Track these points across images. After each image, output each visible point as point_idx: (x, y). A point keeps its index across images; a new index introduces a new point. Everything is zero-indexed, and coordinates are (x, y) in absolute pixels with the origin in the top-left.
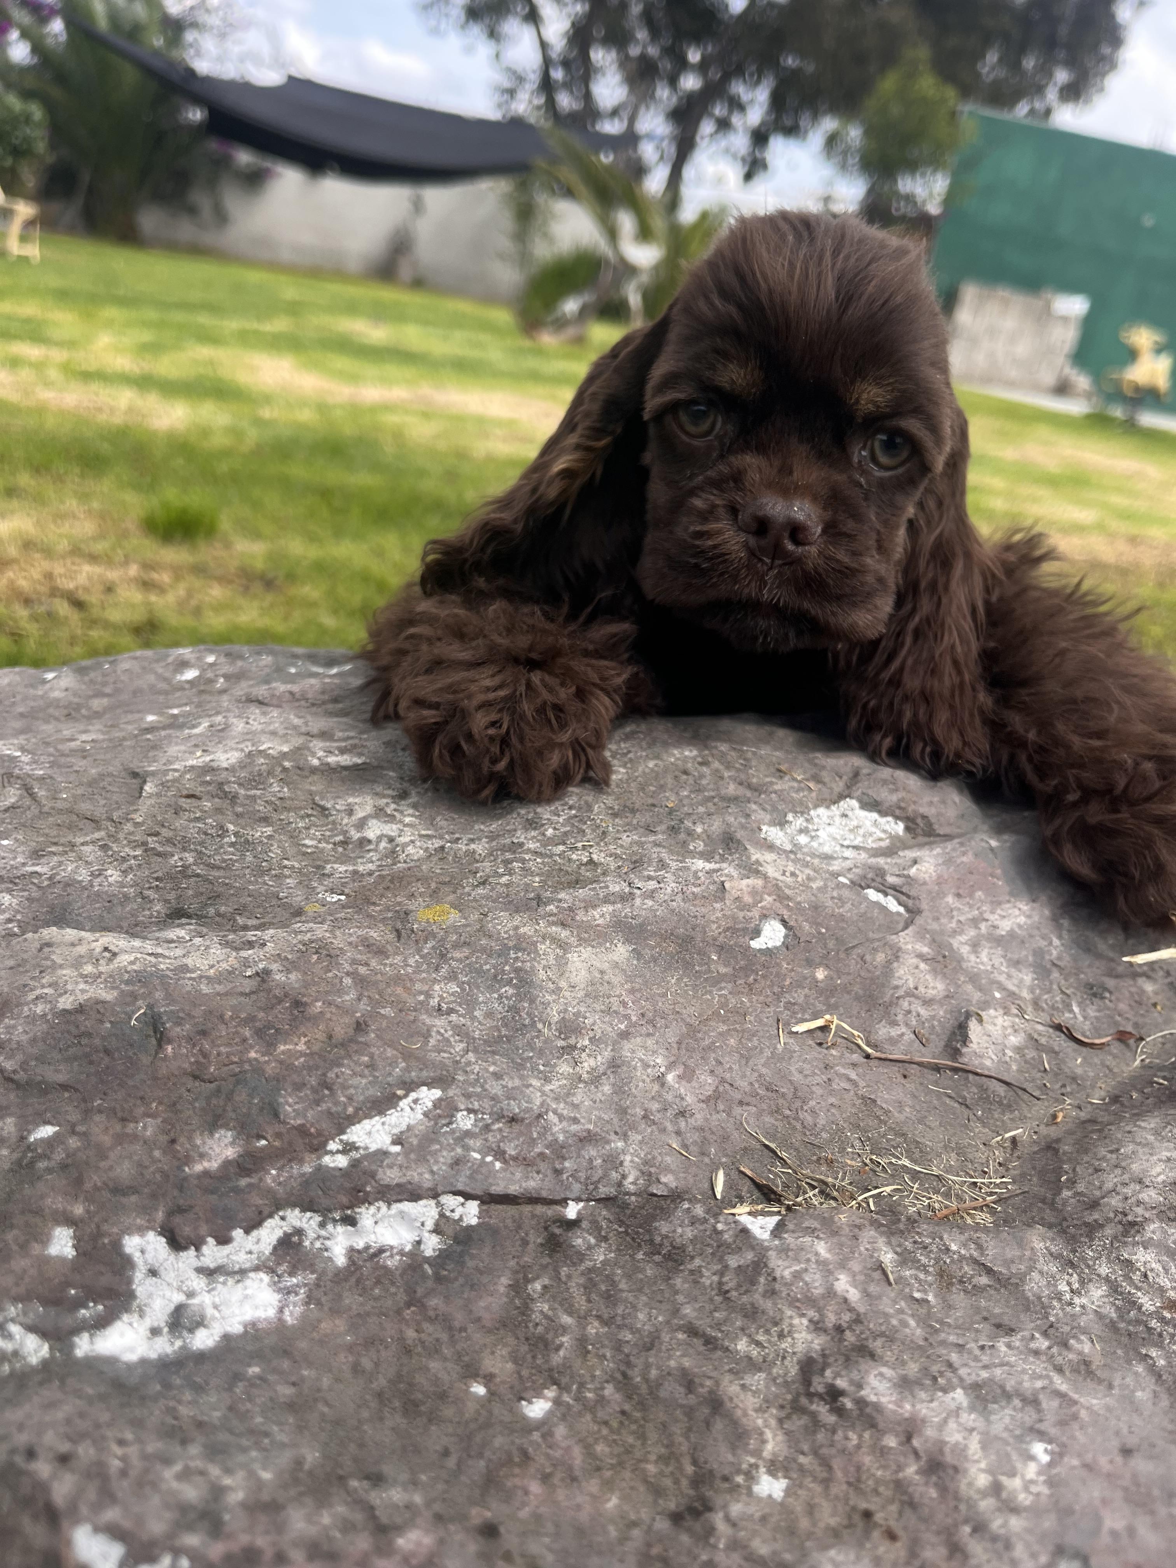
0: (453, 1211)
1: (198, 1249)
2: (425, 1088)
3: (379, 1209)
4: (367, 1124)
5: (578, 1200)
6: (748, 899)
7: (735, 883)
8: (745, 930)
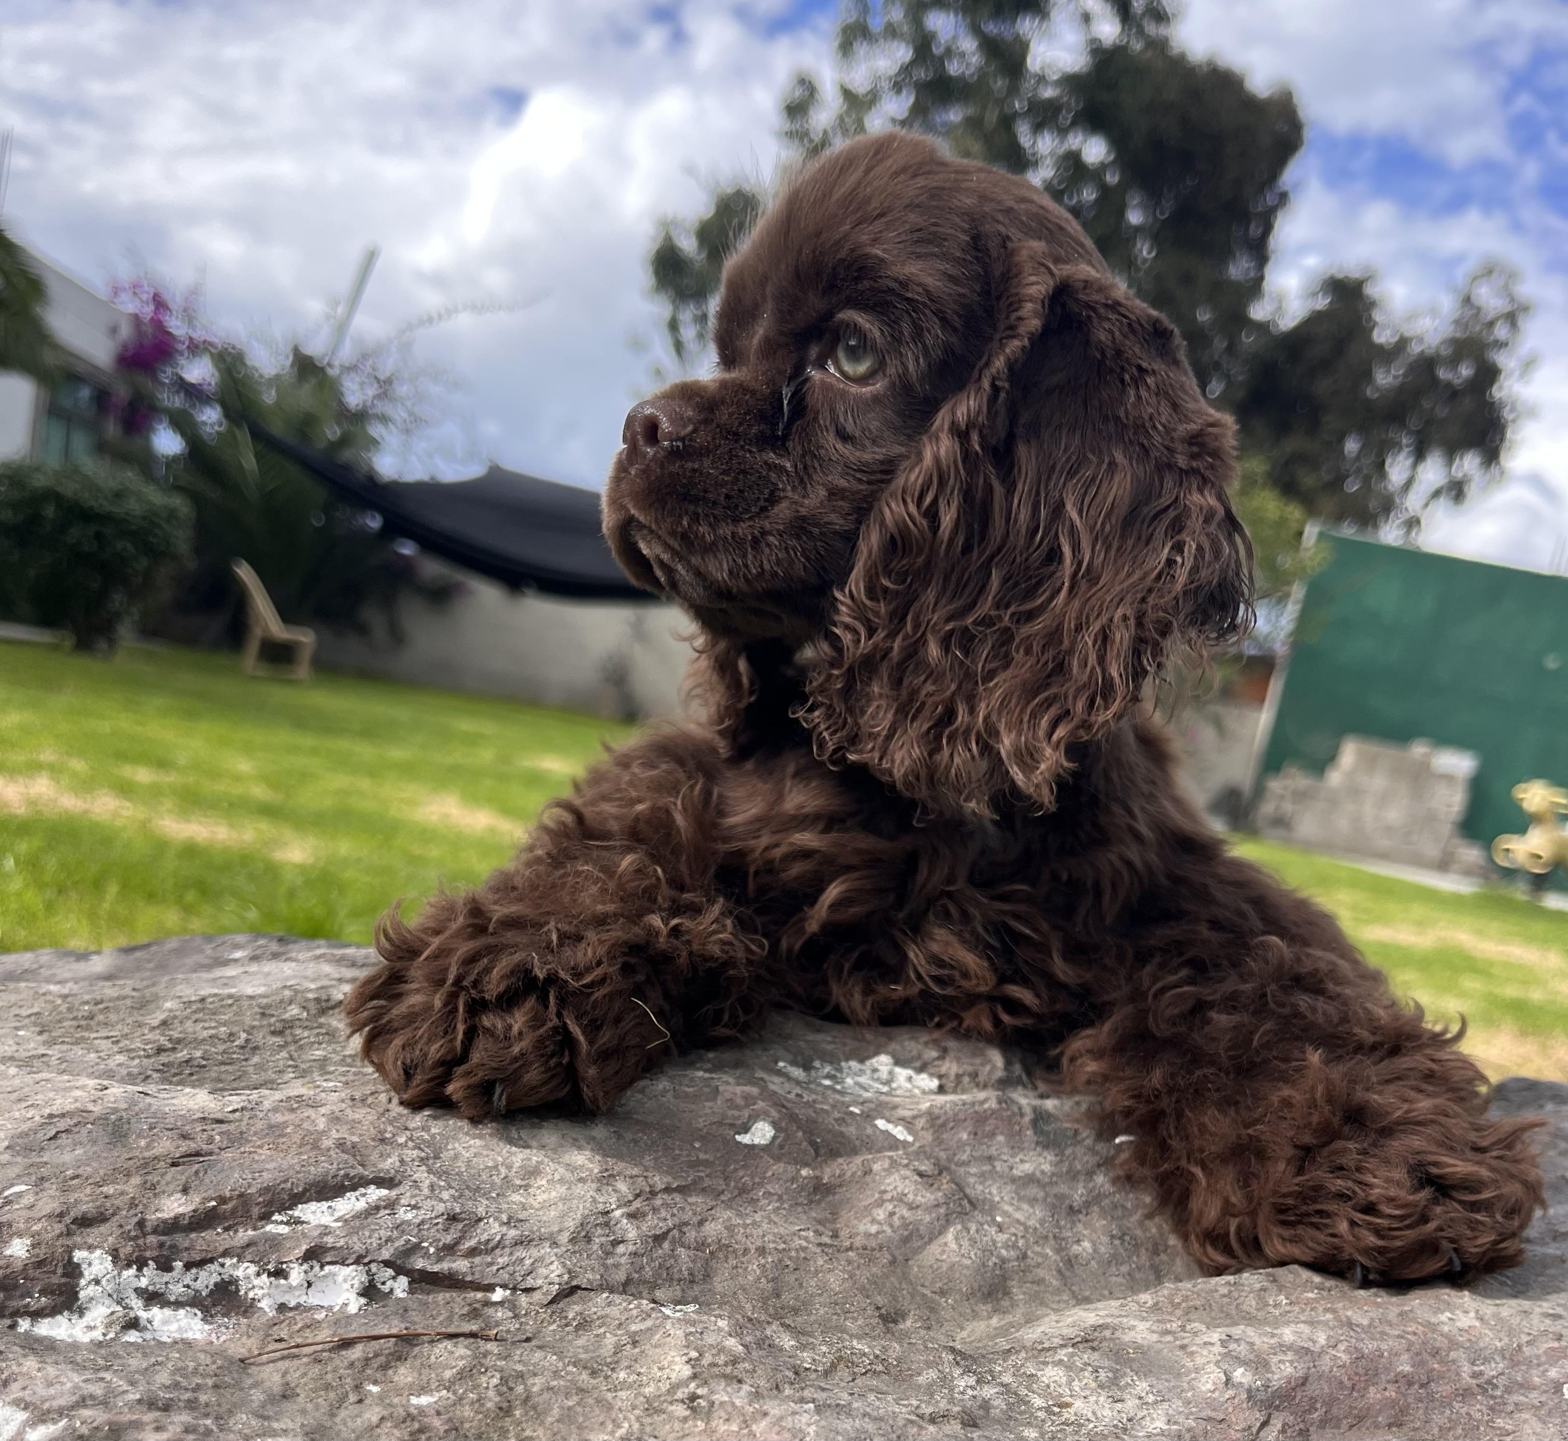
0: (384, 1283)
1: (140, 1269)
2: (373, 1187)
3: (312, 1267)
4: (313, 1206)
5: (504, 1286)
6: (740, 1101)
7: (730, 1088)
8: (732, 1125)
